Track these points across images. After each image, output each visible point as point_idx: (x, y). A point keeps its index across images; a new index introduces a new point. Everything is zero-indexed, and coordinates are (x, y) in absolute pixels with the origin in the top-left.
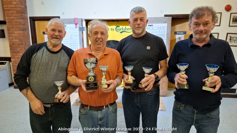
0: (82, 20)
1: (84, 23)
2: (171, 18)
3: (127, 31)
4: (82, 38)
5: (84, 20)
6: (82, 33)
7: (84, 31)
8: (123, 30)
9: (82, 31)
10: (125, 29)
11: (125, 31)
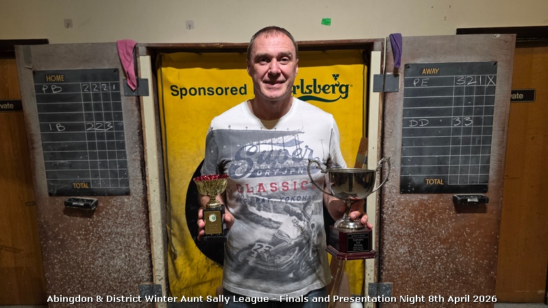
0: (135, 49)
1: (145, 62)
2: (512, 38)
3: (322, 95)
4: (136, 127)
5: (142, 50)
6: (139, 104)
7: (148, 95)
8: (305, 90)
9: (134, 98)
10: (312, 88)
11: (313, 94)
